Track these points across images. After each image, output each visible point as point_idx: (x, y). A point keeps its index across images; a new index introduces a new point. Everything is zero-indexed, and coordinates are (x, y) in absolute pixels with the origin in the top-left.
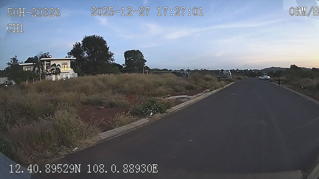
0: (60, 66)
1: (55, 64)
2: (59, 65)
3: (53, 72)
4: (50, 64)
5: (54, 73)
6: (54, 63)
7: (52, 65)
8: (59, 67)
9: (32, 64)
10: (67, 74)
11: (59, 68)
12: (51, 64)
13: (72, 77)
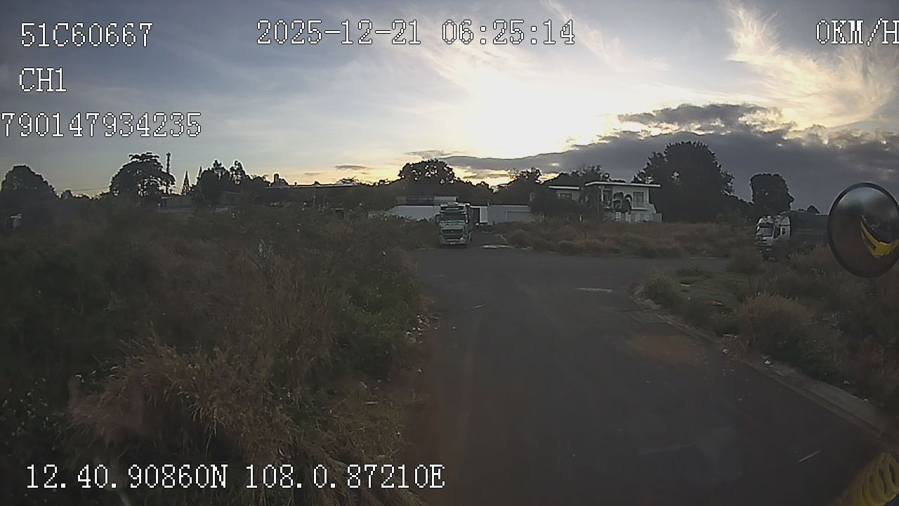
0: (631, 197)
1: (621, 193)
2: (628, 196)
3: (616, 206)
4: (611, 192)
5: (620, 208)
6: (619, 192)
7: (615, 195)
8: (629, 198)
9: (578, 188)
10: (642, 212)
11: (628, 200)
12: (614, 193)
13: (652, 220)
